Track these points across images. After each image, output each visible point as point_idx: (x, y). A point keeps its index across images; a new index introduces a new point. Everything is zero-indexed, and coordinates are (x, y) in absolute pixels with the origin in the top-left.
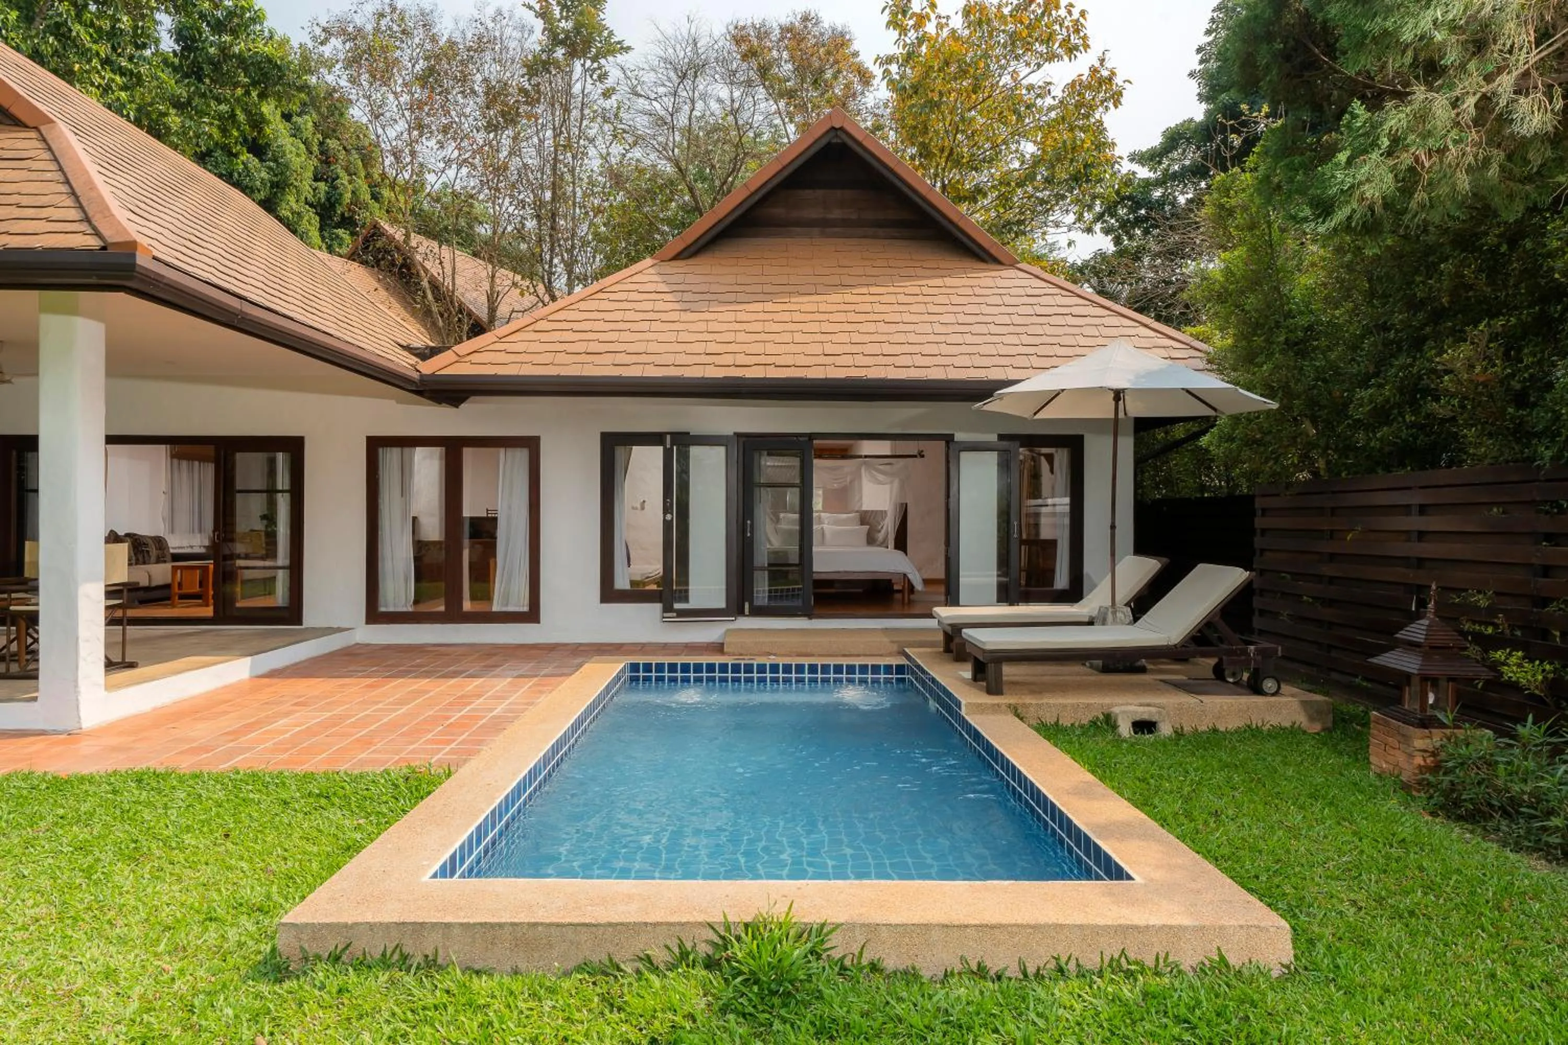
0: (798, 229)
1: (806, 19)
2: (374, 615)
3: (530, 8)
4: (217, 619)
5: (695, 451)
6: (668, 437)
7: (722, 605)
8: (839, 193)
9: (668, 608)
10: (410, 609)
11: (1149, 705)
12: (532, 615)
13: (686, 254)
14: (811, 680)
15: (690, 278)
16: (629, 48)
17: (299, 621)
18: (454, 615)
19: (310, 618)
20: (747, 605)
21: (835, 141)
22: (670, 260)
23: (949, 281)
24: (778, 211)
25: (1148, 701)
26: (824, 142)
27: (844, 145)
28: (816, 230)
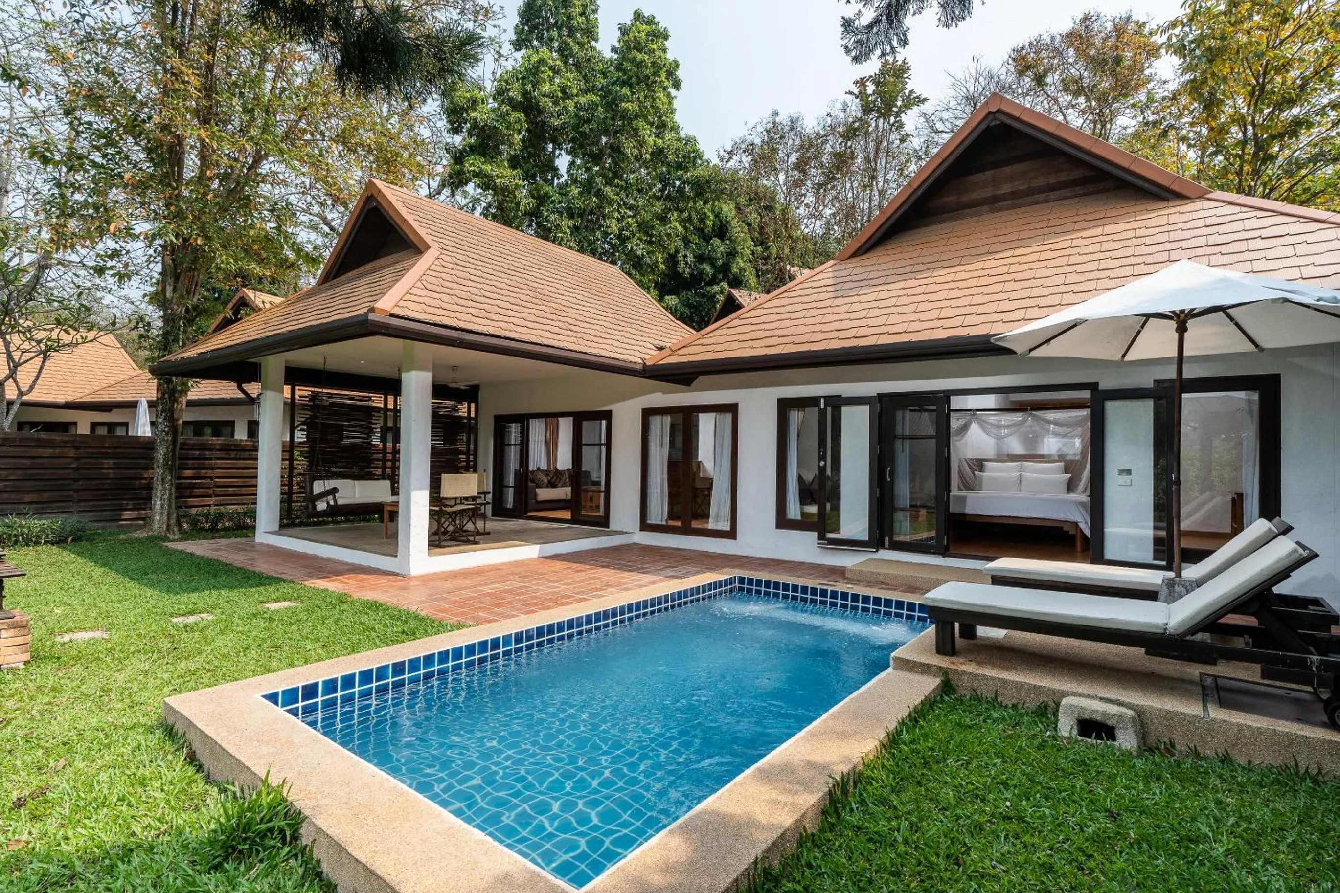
0: (968, 211)
1: (1086, 18)
2: (645, 526)
3: (851, 93)
4: (574, 521)
5: (845, 410)
6: (822, 400)
7: (865, 537)
8: (1007, 170)
9: (821, 537)
10: (664, 523)
11: (1120, 704)
12: (731, 534)
13: (861, 251)
14: (875, 611)
15: (858, 270)
16: (925, 100)
17: (606, 525)
18: (686, 530)
19: (614, 525)
20: (887, 539)
21: (993, 124)
22: (849, 258)
23: (1108, 229)
24: (950, 199)
25: (1112, 696)
26: (983, 126)
27: (1004, 125)
28: (986, 208)
